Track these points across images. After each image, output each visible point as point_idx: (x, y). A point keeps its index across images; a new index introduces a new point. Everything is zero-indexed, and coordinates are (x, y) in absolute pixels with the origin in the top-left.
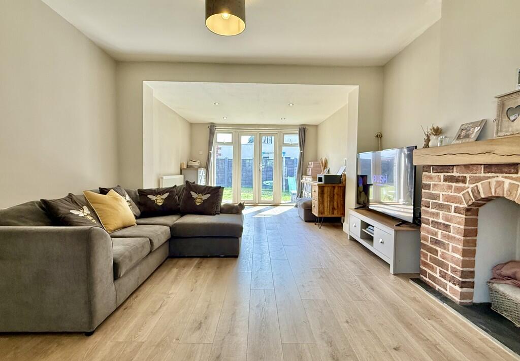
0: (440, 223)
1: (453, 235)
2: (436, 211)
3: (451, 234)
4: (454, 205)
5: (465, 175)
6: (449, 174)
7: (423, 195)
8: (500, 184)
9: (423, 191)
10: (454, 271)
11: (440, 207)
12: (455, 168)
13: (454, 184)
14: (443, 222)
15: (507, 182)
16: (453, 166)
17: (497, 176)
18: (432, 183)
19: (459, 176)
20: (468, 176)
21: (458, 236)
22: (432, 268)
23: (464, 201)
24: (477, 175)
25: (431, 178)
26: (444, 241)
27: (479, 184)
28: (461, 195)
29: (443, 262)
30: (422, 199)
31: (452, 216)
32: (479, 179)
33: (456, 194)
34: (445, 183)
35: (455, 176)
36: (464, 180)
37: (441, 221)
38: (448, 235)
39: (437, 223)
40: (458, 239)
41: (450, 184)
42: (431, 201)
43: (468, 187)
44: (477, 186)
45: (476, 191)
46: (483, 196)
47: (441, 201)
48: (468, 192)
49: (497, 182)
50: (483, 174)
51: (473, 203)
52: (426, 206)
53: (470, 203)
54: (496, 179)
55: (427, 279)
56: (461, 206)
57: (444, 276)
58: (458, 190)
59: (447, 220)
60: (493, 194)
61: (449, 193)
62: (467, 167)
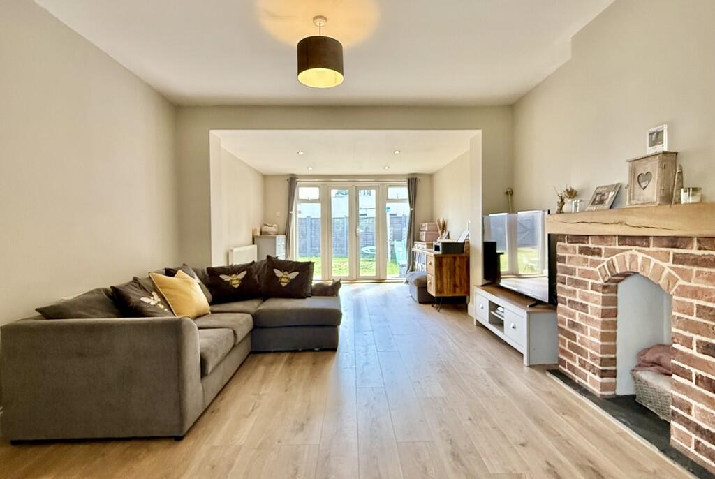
0: (577, 303)
1: (591, 316)
2: (573, 288)
3: (589, 315)
4: (590, 281)
5: (600, 247)
6: (584, 245)
7: (558, 269)
8: (634, 258)
9: (558, 264)
10: (594, 358)
11: (577, 283)
12: (590, 238)
13: (590, 257)
14: (580, 301)
15: (640, 257)
16: (588, 236)
17: (631, 250)
18: (567, 255)
19: (594, 248)
20: (603, 248)
21: (596, 318)
22: (571, 357)
23: (600, 276)
24: (612, 247)
25: (565, 249)
26: (582, 324)
27: (614, 258)
28: (596, 269)
29: (582, 348)
30: (558, 274)
31: (588, 294)
32: (614, 252)
33: (592, 269)
34: (580, 255)
35: (590, 248)
36: (599, 254)
37: (578, 300)
38: (586, 317)
39: (574, 302)
40: (596, 321)
41: (586, 256)
42: (567, 276)
43: (604, 261)
44: (612, 260)
45: (611, 266)
46: (618, 271)
47: (577, 277)
48: (604, 266)
49: (632, 255)
50: (617, 247)
51: (610, 279)
52: (562, 283)
53: (606, 279)
54: (630, 252)
55: (567, 370)
56: (598, 282)
57: (583, 364)
58: (594, 264)
59: (584, 298)
60: (628, 270)
61: (585, 268)
62: (603, 238)
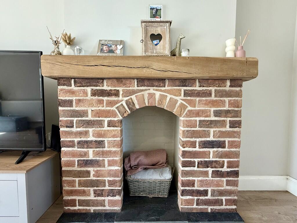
0: (91, 142)
2: (84, 129)
4: (106, 120)
5: (117, 89)
6: (98, 88)
7: (61, 113)
9: (60, 108)
11: (89, 124)
12: (105, 81)
13: (105, 98)
14: (94, 139)
15: (158, 94)
16: (103, 79)
17: (150, 89)
18: (74, 98)
19: (111, 90)
20: (121, 89)
21: (114, 149)
22: (84, 193)
23: (119, 114)
25: (73, 93)
26: (98, 159)
27: (133, 97)
28: (114, 108)
31: (105, 131)
32: (133, 92)
33: (108, 108)
34: (93, 98)
35: (106, 90)
36: (117, 94)
37: (91, 138)
38: (103, 152)
39: (87, 142)
40: (115, 152)
41: (101, 98)
42: (75, 119)
43: (123, 100)
44: (131, 99)
45: (130, 104)
46: (137, 107)
47: (90, 118)
48: (122, 105)
49: (149, 94)
50: (136, 88)
51: (128, 115)
52: (67, 127)
53: (125, 115)
54: (148, 92)
55: (77, 208)
56: (116, 119)
57: (98, 194)
58: (111, 104)
59: (99, 135)
60: (147, 105)
61: (101, 108)
62: (120, 80)
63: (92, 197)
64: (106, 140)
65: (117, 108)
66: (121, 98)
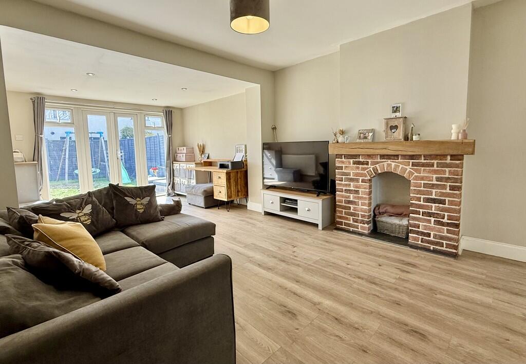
0: (352, 190)
1: (362, 196)
2: (349, 183)
3: (360, 195)
4: (361, 178)
5: (367, 160)
6: (356, 160)
7: (337, 173)
8: (389, 165)
9: (336, 170)
10: (363, 216)
11: (351, 180)
12: (361, 156)
13: (361, 166)
14: (354, 189)
15: (393, 164)
16: (359, 155)
18: (344, 166)
19: (364, 161)
20: (370, 161)
21: (364, 196)
22: (347, 219)
23: (368, 175)
24: (376, 160)
25: (343, 162)
26: (355, 201)
27: (377, 166)
28: (365, 172)
29: (355, 213)
30: (337, 176)
31: (359, 185)
32: (378, 163)
33: (362, 172)
34: (354, 165)
35: (361, 161)
36: (367, 164)
37: (352, 188)
38: (358, 197)
39: (350, 190)
40: (365, 198)
41: (358, 166)
42: (344, 177)
45: (375, 170)
46: (380, 172)
47: (351, 177)
48: (370, 170)
50: (379, 160)
51: (374, 176)
52: (340, 181)
53: (372, 176)
54: (387, 162)
55: (343, 226)
56: (366, 178)
57: (356, 221)
58: (364, 169)
59: (357, 187)
60: (386, 171)
61: (357, 171)
62: (369, 156)
63: (351, 222)
64: (360, 190)
65: (367, 172)
66: (369, 166)
